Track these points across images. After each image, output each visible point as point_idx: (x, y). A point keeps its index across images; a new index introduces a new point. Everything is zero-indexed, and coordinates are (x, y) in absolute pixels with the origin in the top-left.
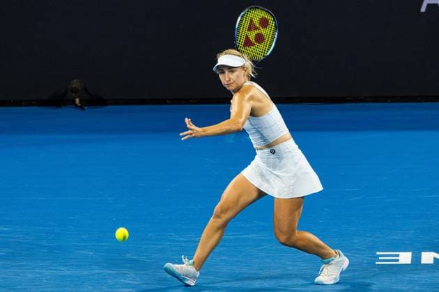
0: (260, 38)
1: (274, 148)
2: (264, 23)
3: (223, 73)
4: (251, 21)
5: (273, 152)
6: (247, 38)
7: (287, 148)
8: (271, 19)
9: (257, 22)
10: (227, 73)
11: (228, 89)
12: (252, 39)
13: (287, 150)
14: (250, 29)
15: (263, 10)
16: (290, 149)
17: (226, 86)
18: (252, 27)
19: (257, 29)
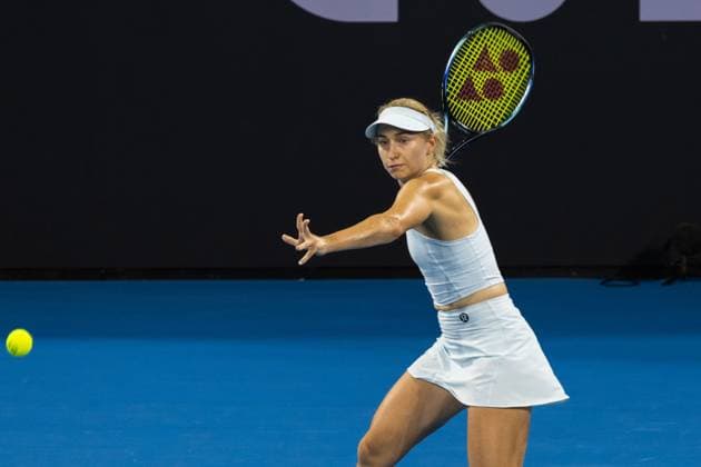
0: (494, 89)
1: (468, 311)
2: (510, 61)
3: (386, 143)
4: (485, 52)
5: (465, 319)
6: (469, 83)
7: (493, 313)
8: (524, 57)
9: (495, 58)
10: (392, 142)
11: (393, 175)
12: (479, 86)
13: (492, 317)
14: (478, 67)
15: (512, 34)
16: (498, 316)
17: (389, 170)
18: (483, 63)
19: (493, 69)
